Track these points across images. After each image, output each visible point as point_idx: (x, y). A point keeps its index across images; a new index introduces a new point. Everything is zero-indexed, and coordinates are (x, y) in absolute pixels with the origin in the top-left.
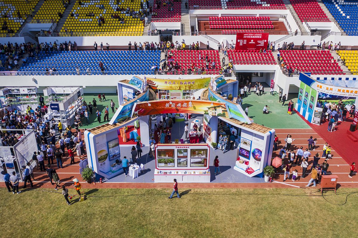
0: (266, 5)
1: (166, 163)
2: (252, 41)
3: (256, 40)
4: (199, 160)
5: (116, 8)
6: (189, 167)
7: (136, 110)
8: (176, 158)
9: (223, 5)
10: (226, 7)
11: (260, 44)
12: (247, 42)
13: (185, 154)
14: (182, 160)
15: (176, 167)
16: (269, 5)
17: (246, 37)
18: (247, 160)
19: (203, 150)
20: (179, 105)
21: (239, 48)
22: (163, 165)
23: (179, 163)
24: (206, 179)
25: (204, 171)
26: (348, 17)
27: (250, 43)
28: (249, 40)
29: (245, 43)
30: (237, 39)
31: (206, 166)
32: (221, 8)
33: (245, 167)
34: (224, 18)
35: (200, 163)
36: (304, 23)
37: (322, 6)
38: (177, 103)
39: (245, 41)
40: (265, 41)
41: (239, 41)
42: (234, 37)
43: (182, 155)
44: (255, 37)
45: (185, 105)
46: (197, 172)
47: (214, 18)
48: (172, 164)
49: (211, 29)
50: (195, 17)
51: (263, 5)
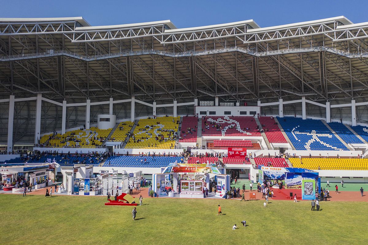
0: (249, 134)
1: (185, 189)
2: (237, 152)
3: (239, 152)
4: (199, 188)
5: (158, 135)
6: (194, 191)
7: (173, 169)
8: (189, 186)
9: (223, 134)
10: (224, 135)
11: (242, 154)
12: (235, 153)
13: (193, 184)
14: (192, 187)
15: (189, 191)
16: (251, 134)
17: (233, 150)
18: (220, 191)
19: (201, 183)
20: (192, 169)
21: (229, 156)
22: (184, 189)
23: (190, 189)
24: (202, 196)
25: (201, 193)
26: (299, 141)
27: (236, 153)
28: (235, 152)
29: (233, 153)
30: (228, 151)
31: (202, 191)
32: (221, 136)
33: (220, 194)
34: (223, 141)
35: (199, 189)
36: (270, 143)
37: (284, 134)
38: (191, 168)
39: (233, 152)
40: (245, 152)
41: (229, 152)
42: (227, 151)
43: (192, 185)
44: (239, 150)
45: (194, 169)
46: (198, 193)
47: (217, 141)
48: (188, 189)
49: (215, 147)
50: (205, 140)
51: (248, 134)
